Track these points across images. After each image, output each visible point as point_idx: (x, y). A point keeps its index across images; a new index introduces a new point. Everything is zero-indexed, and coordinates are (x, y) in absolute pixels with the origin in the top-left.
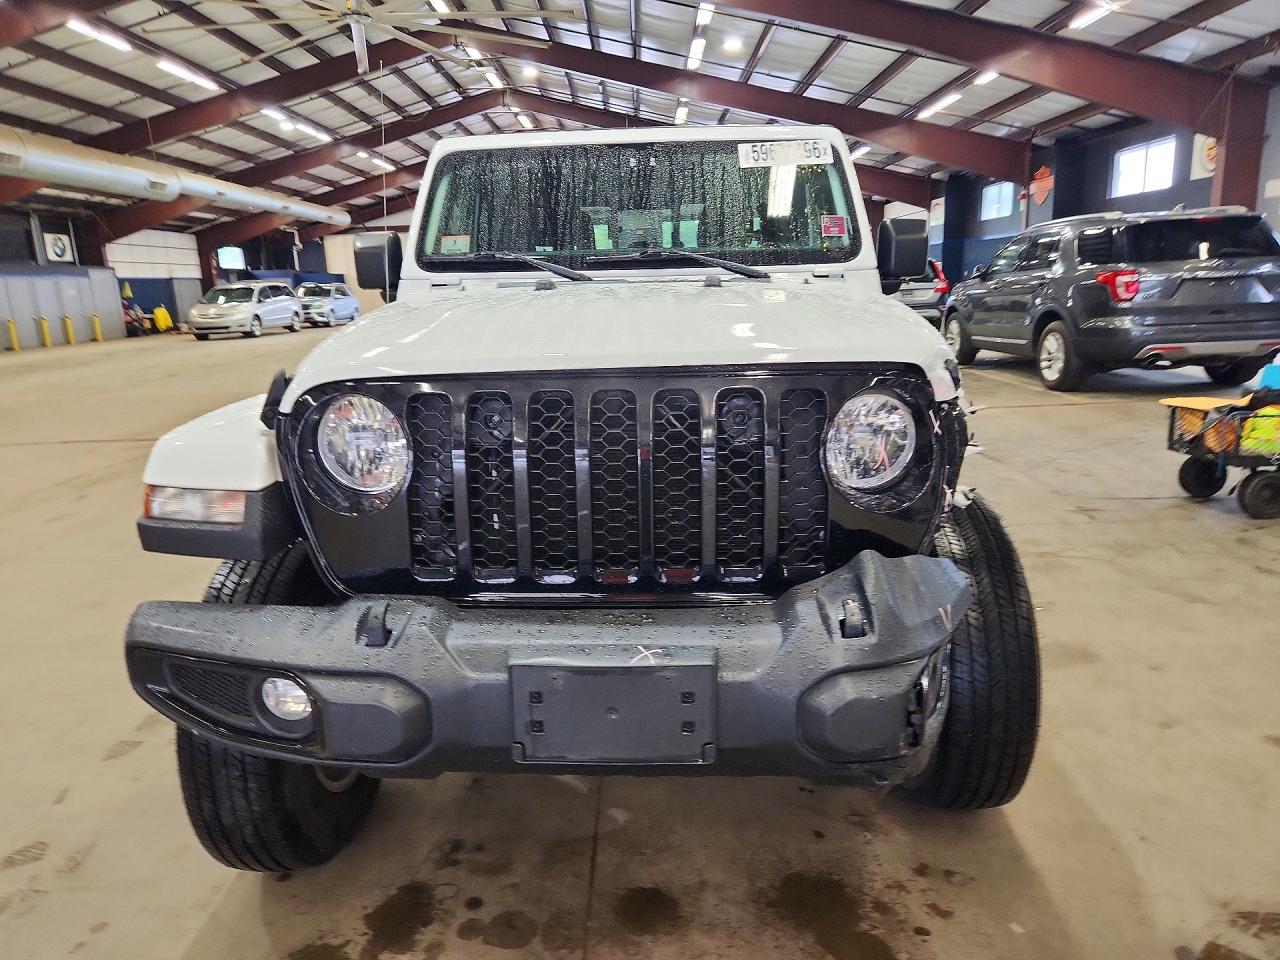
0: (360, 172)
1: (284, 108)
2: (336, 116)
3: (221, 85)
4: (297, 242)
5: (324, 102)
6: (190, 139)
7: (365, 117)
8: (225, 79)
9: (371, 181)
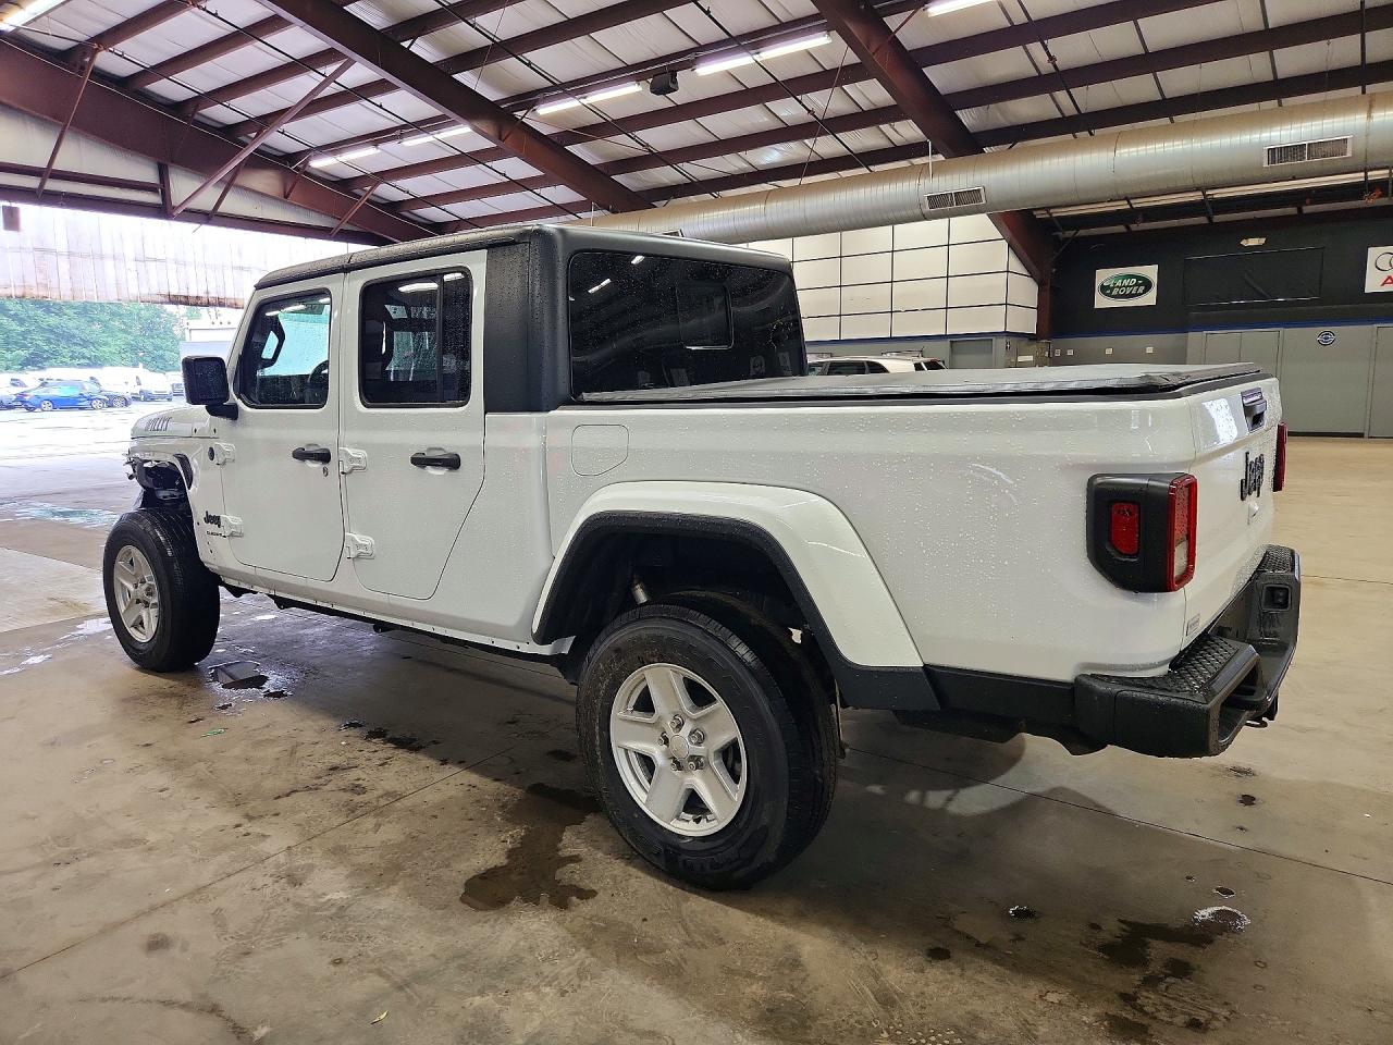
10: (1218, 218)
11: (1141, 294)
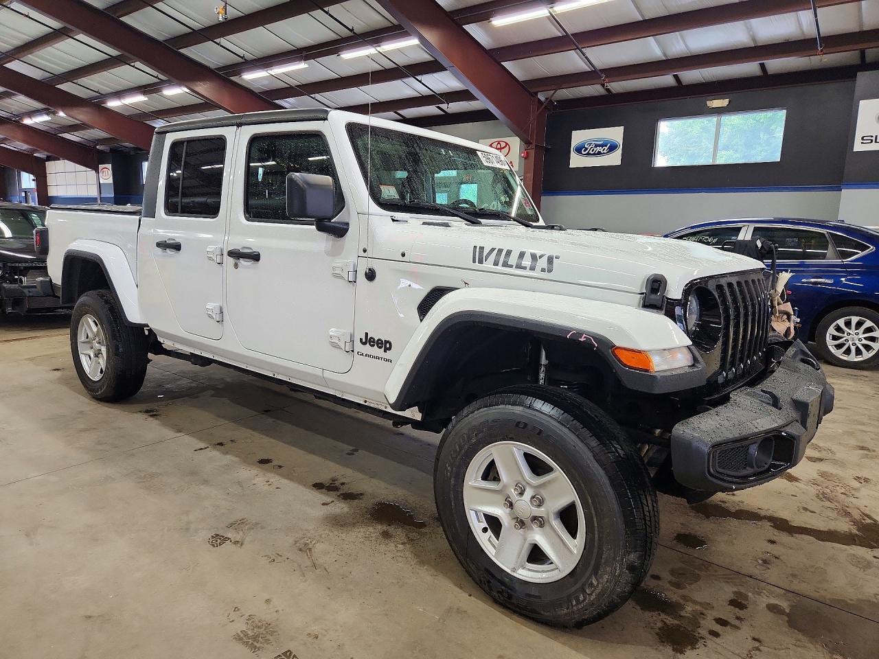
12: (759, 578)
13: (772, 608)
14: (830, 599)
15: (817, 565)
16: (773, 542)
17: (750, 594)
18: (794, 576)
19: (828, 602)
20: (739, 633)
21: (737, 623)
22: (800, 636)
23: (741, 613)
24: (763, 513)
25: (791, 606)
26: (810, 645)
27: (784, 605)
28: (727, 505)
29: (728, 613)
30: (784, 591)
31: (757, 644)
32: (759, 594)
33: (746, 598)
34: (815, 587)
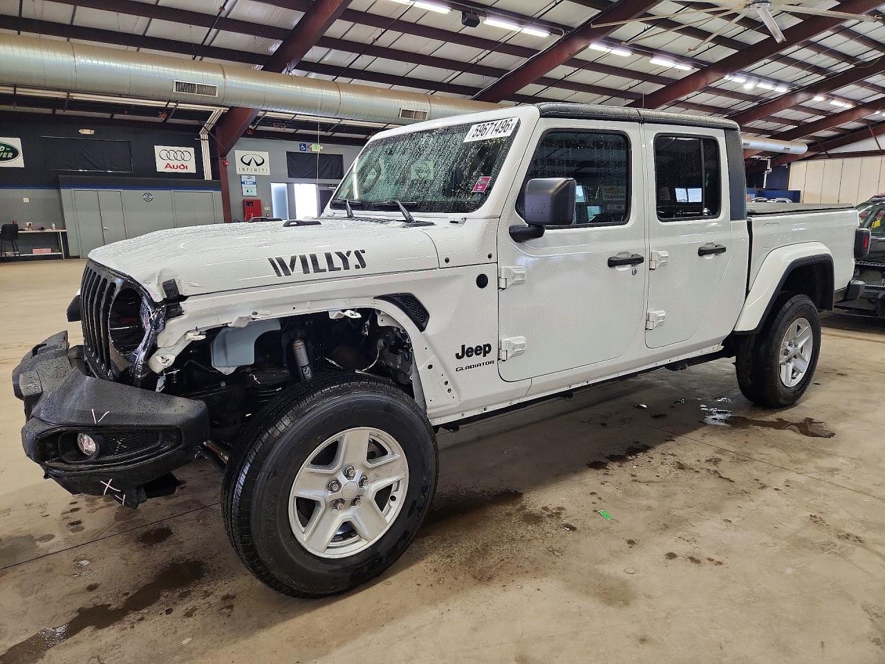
0: (821, 112)
1: (745, 73)
2: (792, 73)
3: (696, 66)
4: (769, 168)
5: (777, 65)
6: (677, 104)
7: (817, 69)
8: (698, 60)
9: (831, 118)
10: (117, 116)
11: (10, 159)
12: (75, 549)
13: (51, 537)
14: (9, 572)
15: (34, 595)
16: (91, 588)
17: (72, 535)
18: (49, 570)
19: (9, 569)
20: (60, 512)
21: (66, 515)
22: (19, 534)
23: (68, 521)
24: (133, 616)
25: (37, 547)
26: (10, 534)
27: (41, 545)
28: (177, 594)
29: (75, 517)
30: (50, 552)
31: (45, 514)
32: (66, 539)
33: (73, 531)
34: (26, 574)
